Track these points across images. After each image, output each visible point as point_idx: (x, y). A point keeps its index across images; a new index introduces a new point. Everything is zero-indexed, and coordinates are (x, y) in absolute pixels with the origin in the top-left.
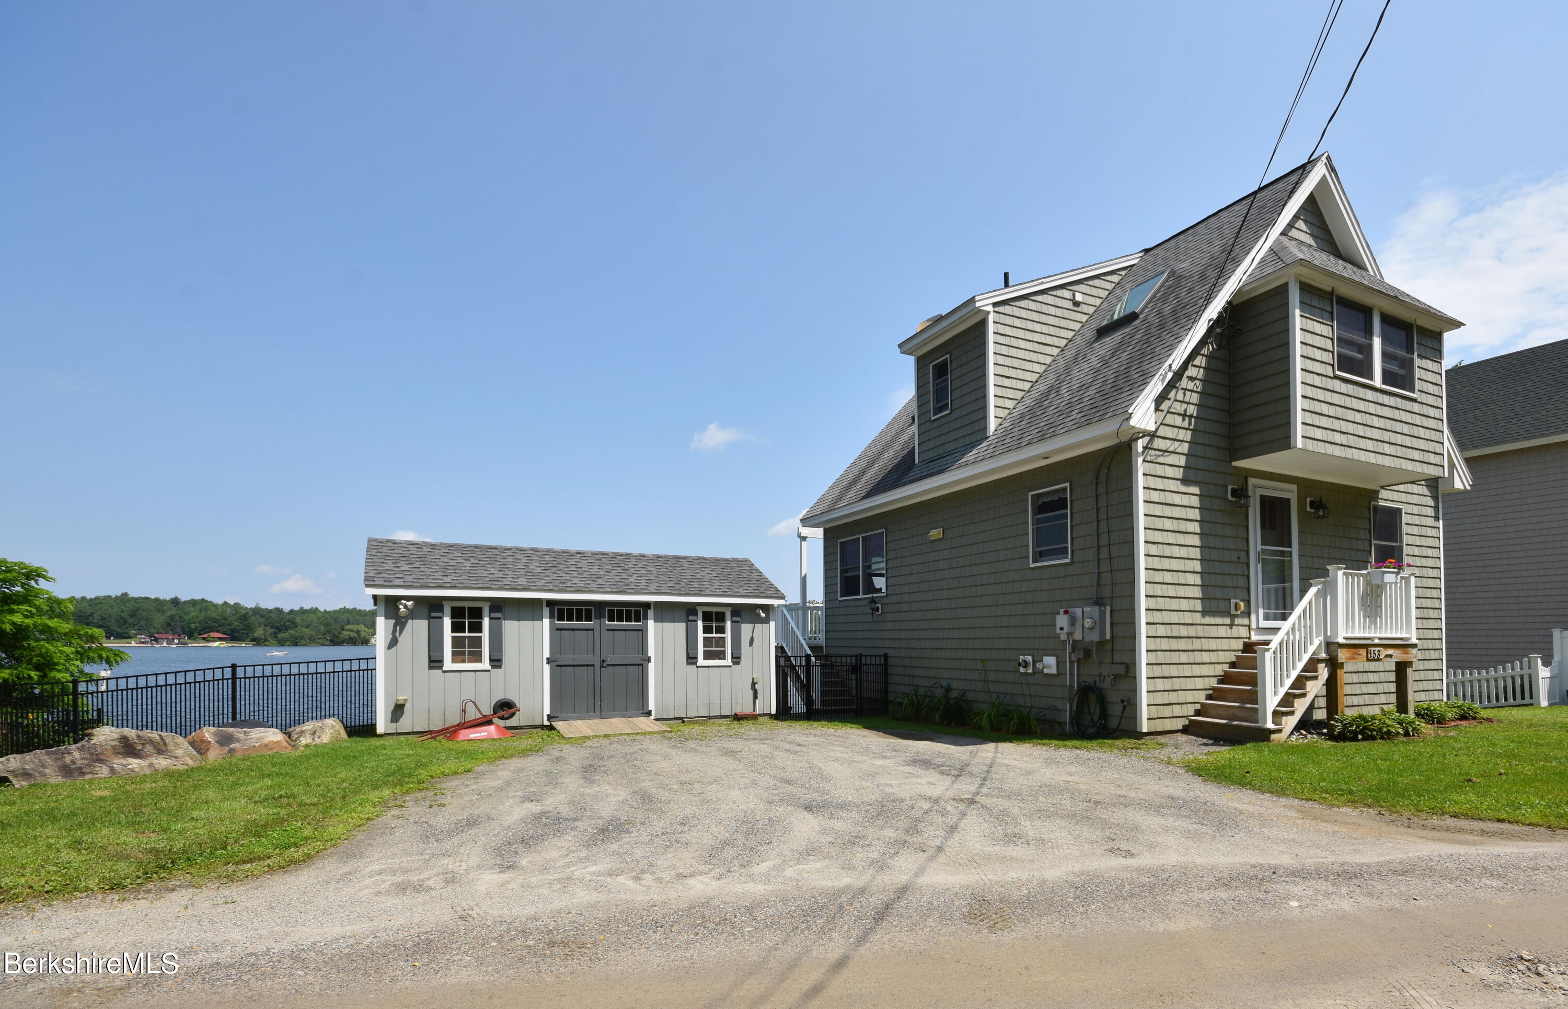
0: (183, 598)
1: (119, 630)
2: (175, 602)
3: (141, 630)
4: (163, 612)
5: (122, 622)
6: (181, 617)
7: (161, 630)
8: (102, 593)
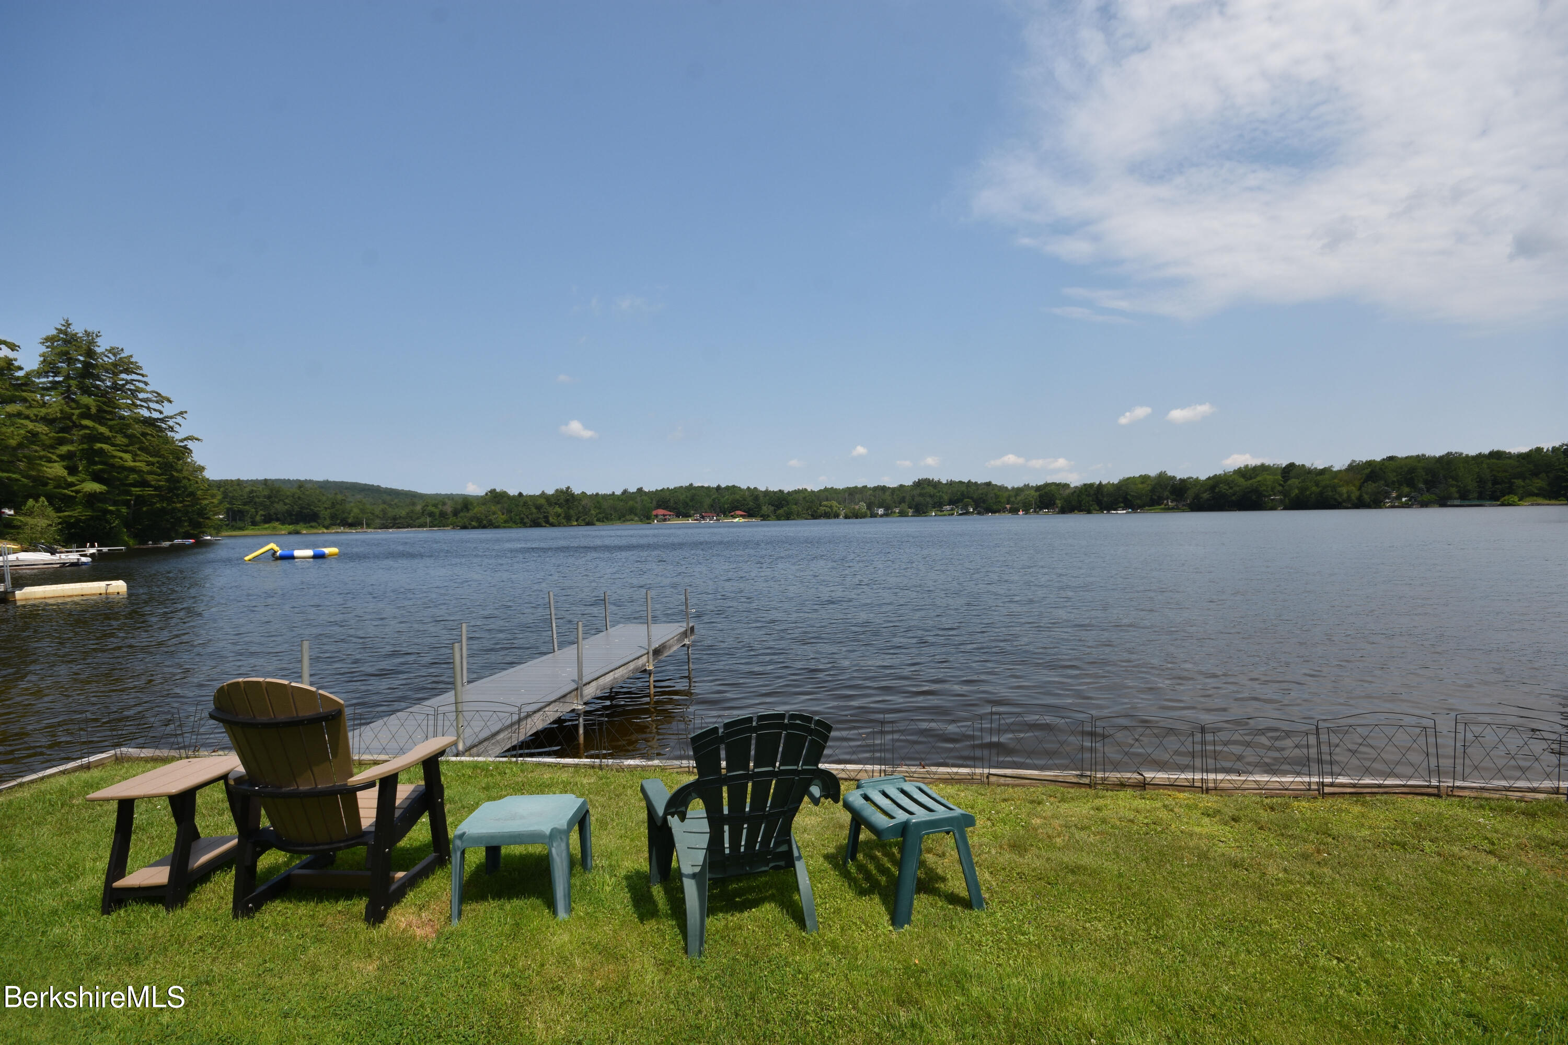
0: (723, 486)
1: (684, 511)
2: (719, 488)
3: (696, 511)
4: (709, 496)
5: (686, 504)
6: (719, 500)
7: (708, 510)
8: (678, 485)
